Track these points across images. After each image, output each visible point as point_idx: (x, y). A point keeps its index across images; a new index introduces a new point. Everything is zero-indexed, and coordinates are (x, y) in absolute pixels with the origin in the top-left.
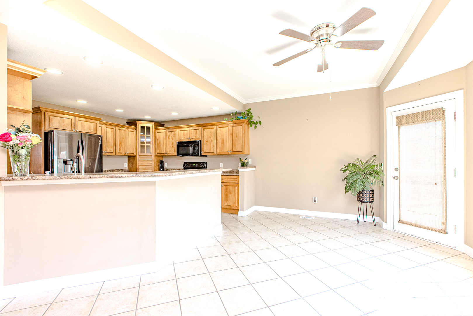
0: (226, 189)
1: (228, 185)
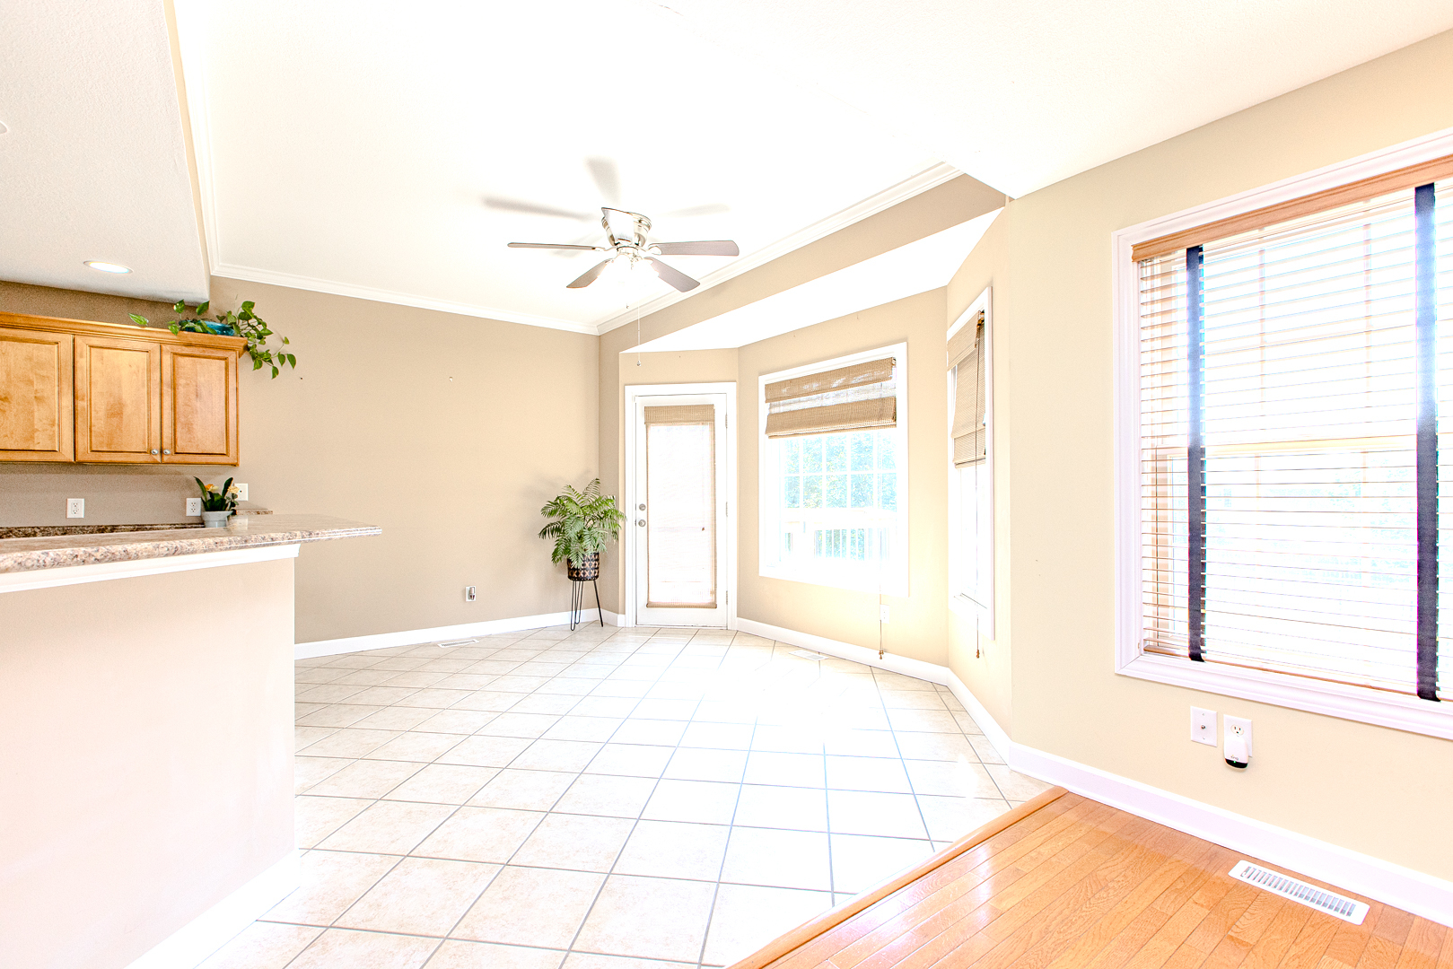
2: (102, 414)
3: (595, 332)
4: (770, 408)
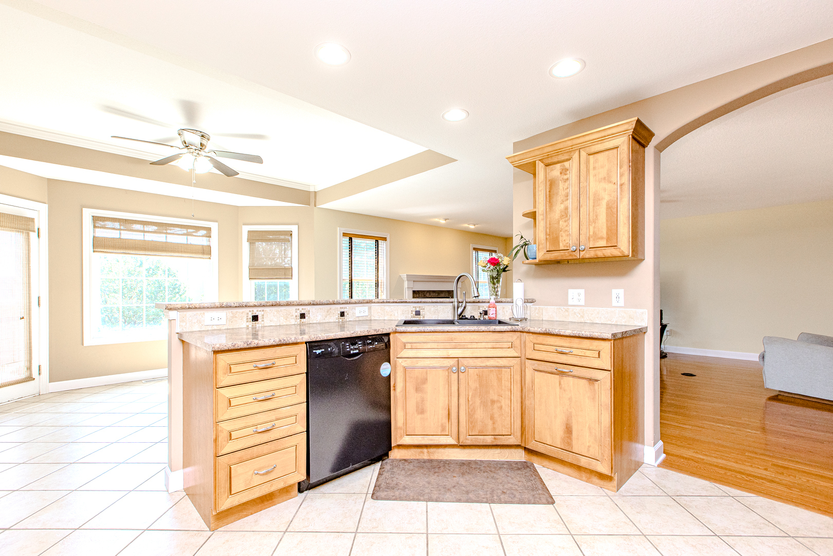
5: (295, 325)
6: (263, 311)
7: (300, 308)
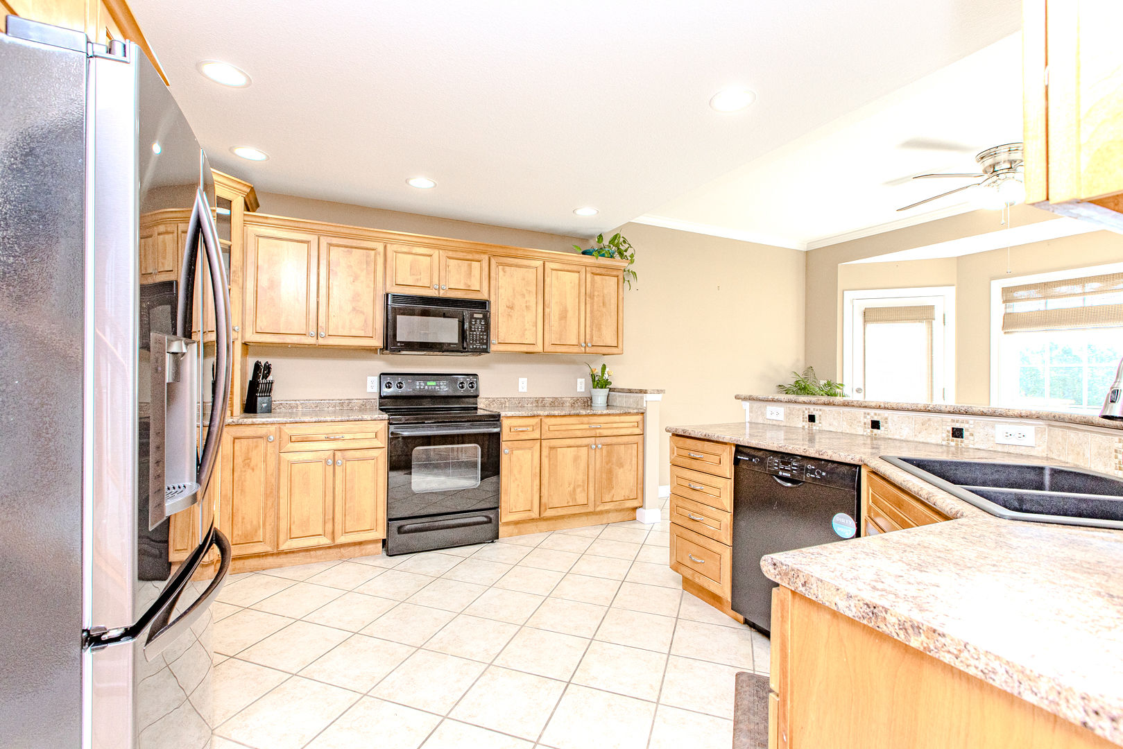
0: (609, 454)
1: (613, 442)
2: (557, 317)
3: (804, 248)
4: (1006, 308)
5: (863, 435)
6: (820, 410)
7: (872, 412)
